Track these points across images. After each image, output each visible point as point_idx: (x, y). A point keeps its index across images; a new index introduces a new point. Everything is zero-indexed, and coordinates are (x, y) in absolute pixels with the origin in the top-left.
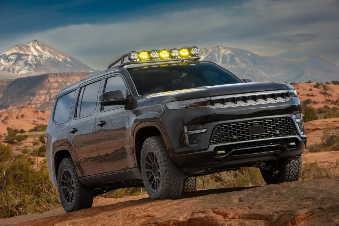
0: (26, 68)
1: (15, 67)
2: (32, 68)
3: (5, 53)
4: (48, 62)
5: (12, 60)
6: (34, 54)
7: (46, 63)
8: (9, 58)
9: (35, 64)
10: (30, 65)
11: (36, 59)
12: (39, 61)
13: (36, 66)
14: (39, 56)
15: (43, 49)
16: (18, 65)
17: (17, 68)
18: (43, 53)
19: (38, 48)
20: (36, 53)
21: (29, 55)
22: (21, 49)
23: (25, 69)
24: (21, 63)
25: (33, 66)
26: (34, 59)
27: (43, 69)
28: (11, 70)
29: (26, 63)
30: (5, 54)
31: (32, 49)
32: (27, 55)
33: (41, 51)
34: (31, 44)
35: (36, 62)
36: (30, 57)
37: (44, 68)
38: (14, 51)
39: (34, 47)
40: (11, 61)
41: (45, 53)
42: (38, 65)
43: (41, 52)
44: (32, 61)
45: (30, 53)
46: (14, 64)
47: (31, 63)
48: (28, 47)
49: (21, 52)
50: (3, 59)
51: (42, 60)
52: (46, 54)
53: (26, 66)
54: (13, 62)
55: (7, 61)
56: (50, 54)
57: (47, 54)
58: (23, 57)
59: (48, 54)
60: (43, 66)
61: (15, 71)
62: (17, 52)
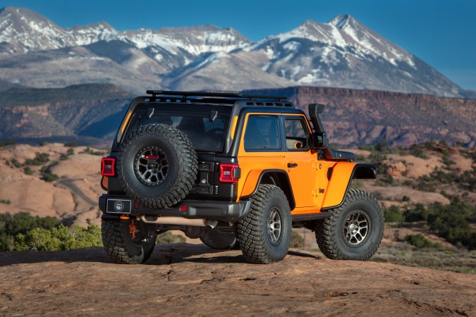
0: (315, 71)
1: (291, 67)
2: (328, 72)
3: (278, 36)
4: (362, 63)
5: (291, 51)
6: (338, 44)
7: (358, 64)
8: (285, 46)
9: (335, 64)
10: (324, 66)
11: (339, 55)
12: (344, 60)
13: (335, 68)
14: (349, 49)
15: (360, 36)
16: (300, 64)
17: (297, 69)
18: (358, 44)
19: (349, 31)
20: (341, 43)
21: (327, 45)
22: (314, 32)
23: (313, 74)
24: (307, 60)
25: (331, 70)
26: (334, 56)
27: (351, 78)
28: (283, 72)
29: (317, 62)
30: (278, 39)
31: (336, 33)
32: (323, 45)
33: (355, 38)
34: (336, 21)
35: (338, 61)
36: (327, 50)
37: (353, 74)
38: (297, 33)
39: (340, 28)
40: (288, 54)
41: (362, 43)
42: (341, 66)
43: (354, 42)
44: (329, 57)
45: (330, 42)
46: (292, 61)
47: (326, 62)
48: (328, 29)
49: (313, 38)
50: (273, 48)
51: (351, 57)
52: (362, 47)
53: (316, 68)
54: (291, 56)
55: (279, 53)
56: (373, 46)
57: (365, 46)
58: (312, 49)
59: (369, 46)
60: (351, 71)
61: (292, 76)
62: (302, 36)
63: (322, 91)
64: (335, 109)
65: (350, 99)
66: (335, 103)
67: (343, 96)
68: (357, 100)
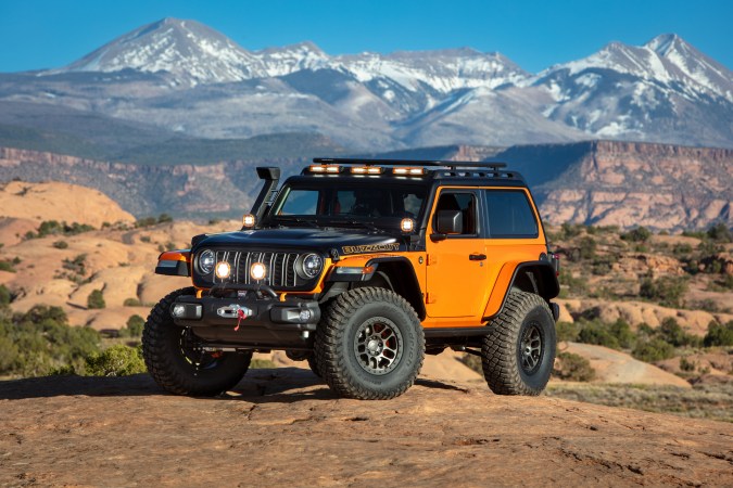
0: (622, 118)
1: (588, 112)
2: (641, 120)
3: (567, 66)
4: (695, 107)
5: (587, 88)
6: (658, 77)
7: (687, 109)
8: (578, 81)
9: (653, 107)
10: (637, 111)
11: (659, 95)
12: (666, 102)
13: (653, 114)
14: (674, 85)
15: (692, 66)
16: (601, 108)
17: (596, 115)
18: (688, 78)
19: (676, 59)
20: (663, 76)
21: (641, 79)
22: (620, 58)
23: (619, 122)
24: (611, 101)
25: (647, 116)
26: (651, 95)
27: (676, 128)
28: (574, 118)
29: (625, 104)
30: (568, 70)
31: (655, 61)
32: (634, 79)
33: (687, 72)
34: (655, 44)
35: (658, 103)
36: (641, 87)
37: (679, 123)
38: (596, 61)
39: (661, 55)
40: (582, 92)
41: (694, 77)
42: (662, 111)
43: (682, 75)
44: (644, 97)
45: (646, 75)
46: (587, 103)
47: (640, 104)
48: (644, 55)
49: (619, 68)
50: (559, 83)
51: (677, 98)
52: (695, 83)
53: (624, 113)
54: (587, 94)
55: (569, 91)
56: (710, 82)
57: (700, 82)
58: (619, 85)
59: (704, 82)
60: (676, 118)
61: (587, 125)
62: (604, 66)
63: (632, 147)
64: (651, 174)
65: (674, 160)
66: (651, 165)
67: (664, 155)
68: (686, 162)
